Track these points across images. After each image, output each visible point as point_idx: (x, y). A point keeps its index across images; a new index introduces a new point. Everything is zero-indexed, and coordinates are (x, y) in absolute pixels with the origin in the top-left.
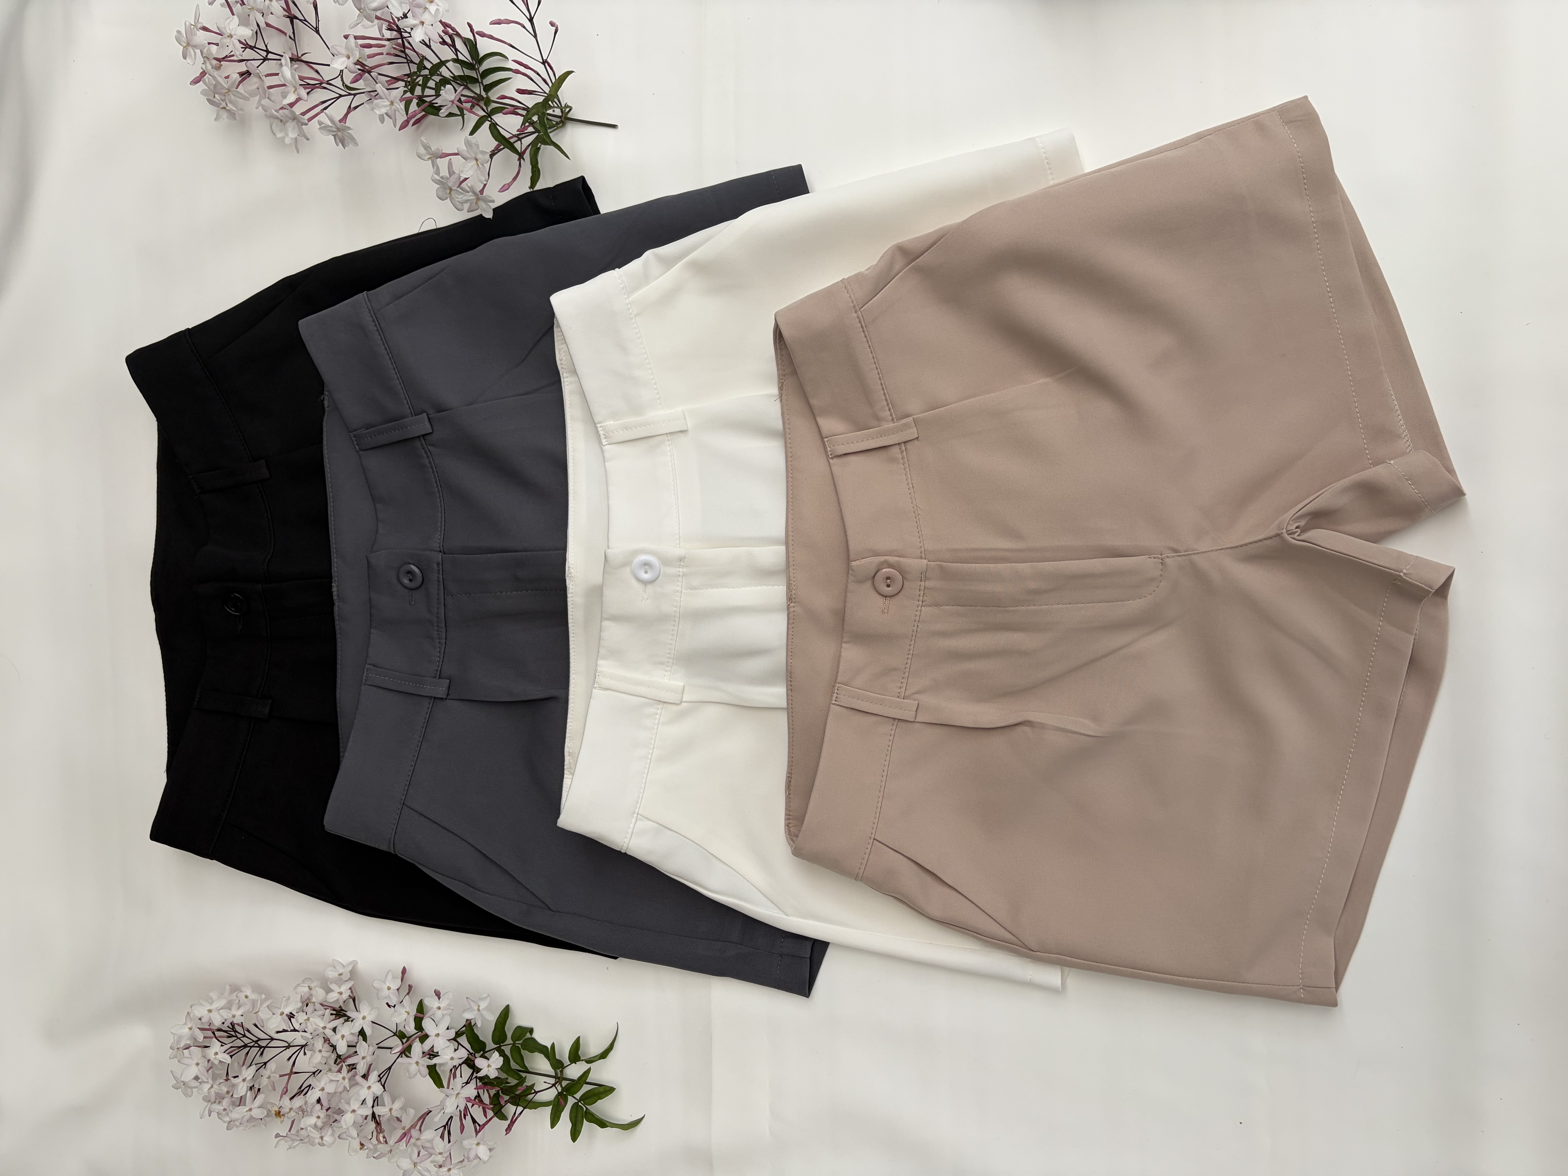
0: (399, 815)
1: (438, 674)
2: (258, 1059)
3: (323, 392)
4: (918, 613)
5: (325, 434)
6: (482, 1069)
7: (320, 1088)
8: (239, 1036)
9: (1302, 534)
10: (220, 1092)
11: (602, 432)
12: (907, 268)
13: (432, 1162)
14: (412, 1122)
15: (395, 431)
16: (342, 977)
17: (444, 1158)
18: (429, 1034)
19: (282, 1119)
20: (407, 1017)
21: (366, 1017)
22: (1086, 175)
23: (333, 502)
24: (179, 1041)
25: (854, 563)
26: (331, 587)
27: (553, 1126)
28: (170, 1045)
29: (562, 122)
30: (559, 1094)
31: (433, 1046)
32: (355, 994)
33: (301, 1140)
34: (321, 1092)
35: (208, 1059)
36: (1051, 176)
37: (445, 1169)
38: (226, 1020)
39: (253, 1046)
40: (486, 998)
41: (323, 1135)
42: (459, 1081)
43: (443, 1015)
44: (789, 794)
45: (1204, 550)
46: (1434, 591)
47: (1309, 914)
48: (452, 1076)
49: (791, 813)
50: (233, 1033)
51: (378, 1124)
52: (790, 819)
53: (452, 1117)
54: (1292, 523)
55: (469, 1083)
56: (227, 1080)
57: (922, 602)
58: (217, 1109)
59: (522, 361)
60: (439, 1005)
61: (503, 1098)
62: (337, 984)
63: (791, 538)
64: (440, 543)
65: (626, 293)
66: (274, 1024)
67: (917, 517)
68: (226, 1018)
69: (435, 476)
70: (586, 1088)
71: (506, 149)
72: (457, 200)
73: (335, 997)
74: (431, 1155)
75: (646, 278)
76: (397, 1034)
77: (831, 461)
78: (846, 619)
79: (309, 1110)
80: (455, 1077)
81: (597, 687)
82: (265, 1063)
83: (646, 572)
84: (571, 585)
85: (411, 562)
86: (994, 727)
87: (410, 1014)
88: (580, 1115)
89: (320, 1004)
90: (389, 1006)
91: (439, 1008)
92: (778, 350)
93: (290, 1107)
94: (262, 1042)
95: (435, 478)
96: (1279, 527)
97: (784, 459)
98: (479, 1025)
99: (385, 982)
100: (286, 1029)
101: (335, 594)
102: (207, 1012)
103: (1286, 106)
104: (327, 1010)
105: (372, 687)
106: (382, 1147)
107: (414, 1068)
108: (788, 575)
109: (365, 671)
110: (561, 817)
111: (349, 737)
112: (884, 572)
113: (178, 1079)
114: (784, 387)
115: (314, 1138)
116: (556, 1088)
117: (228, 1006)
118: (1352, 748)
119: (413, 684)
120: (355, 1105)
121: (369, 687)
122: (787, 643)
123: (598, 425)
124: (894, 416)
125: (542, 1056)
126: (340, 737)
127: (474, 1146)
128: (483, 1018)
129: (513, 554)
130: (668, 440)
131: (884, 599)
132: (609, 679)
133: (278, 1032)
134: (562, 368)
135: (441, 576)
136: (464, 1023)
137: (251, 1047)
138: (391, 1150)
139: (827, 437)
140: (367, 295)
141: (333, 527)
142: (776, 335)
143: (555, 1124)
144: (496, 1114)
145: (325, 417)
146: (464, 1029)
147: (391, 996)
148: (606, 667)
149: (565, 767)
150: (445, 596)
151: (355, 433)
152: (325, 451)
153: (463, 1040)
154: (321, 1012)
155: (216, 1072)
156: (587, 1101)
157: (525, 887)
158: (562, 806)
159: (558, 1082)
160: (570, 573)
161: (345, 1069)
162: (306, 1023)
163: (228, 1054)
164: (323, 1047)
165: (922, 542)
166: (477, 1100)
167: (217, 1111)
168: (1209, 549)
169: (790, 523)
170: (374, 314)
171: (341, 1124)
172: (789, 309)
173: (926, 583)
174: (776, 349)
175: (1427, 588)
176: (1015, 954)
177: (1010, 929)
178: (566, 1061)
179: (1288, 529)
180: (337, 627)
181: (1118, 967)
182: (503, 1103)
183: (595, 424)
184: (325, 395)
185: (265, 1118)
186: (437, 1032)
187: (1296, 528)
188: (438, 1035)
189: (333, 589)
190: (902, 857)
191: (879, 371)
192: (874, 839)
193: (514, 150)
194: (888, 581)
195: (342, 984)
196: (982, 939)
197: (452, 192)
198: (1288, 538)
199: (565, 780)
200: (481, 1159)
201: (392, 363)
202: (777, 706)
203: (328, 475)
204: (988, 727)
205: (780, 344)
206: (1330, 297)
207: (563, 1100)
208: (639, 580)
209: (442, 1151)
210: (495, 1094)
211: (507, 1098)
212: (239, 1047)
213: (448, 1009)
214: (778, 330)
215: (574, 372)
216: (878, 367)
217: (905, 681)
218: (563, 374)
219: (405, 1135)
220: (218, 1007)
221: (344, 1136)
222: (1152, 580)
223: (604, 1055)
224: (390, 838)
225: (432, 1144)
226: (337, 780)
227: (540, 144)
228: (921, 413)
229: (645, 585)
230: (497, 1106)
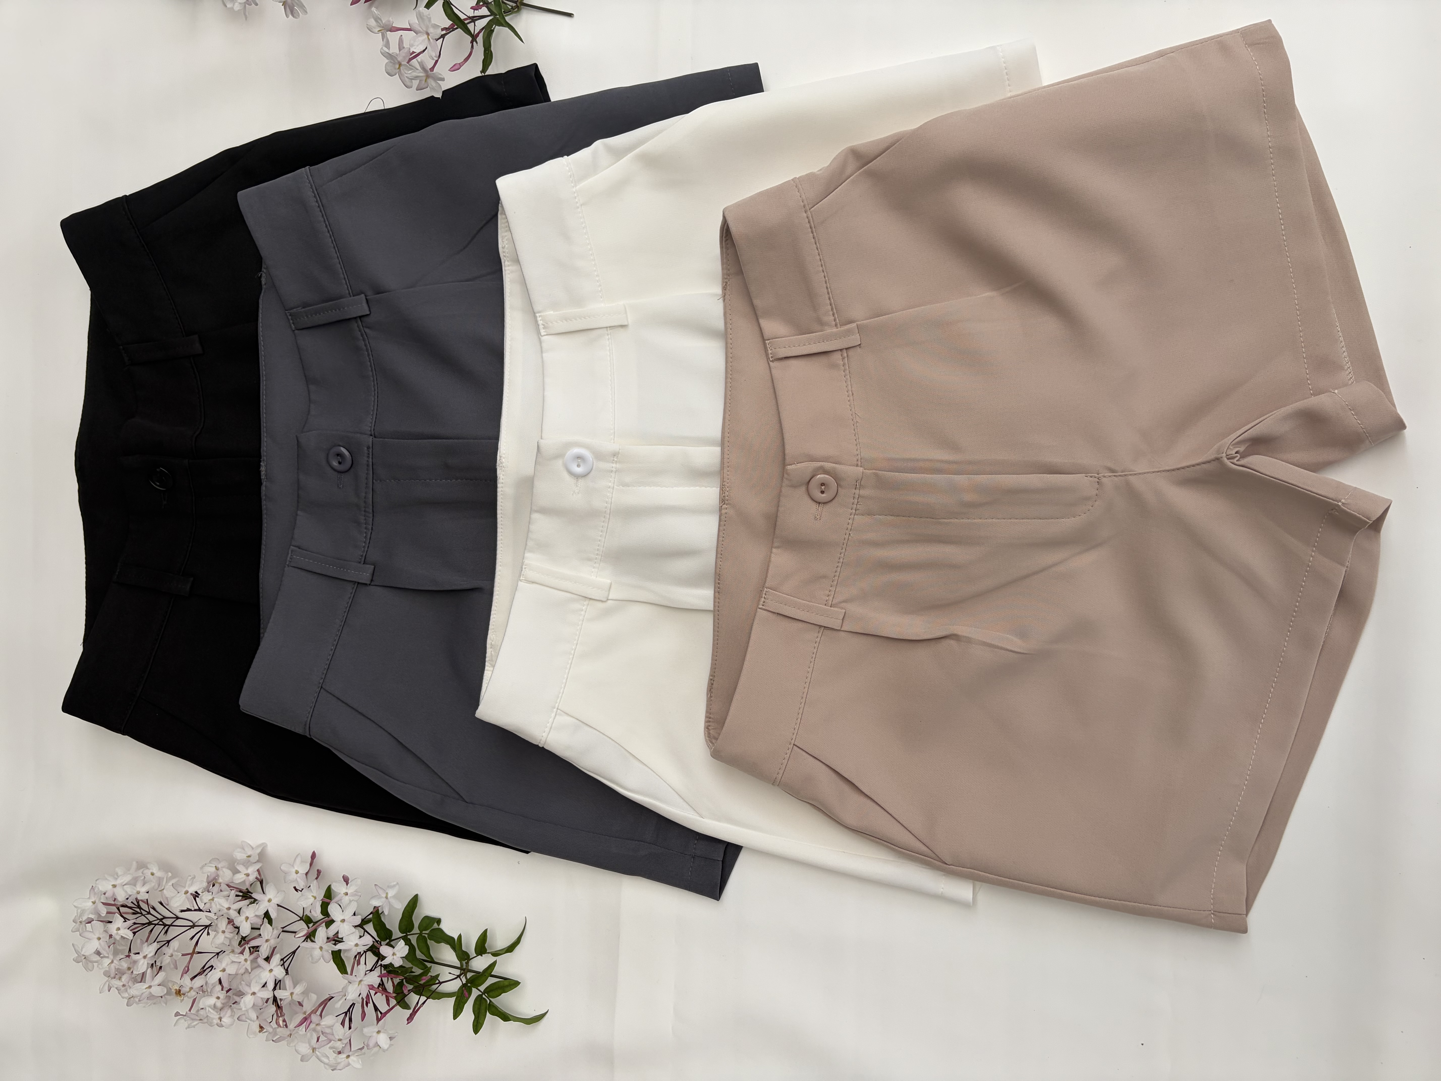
0: (316, 698)
1: (363, 560)
2: (162, 937)
3: (261, 269)
4: (850, 521)
5: (260, 311)
6: (386, 957)
7: (221, 969)
8: (144, 913)
9: (1240, 459)
10: (120, 968)
11: (541, 322)
12: (859, 172)
13: (331, 1048)
14: (313, 1007)
15: (332, 311)
16: (251, 859)
17: (343, 1044)
18: (334, 920)
19: (182, 998)
20: (314, 901)
21: (271, 900)
22: (1044, 87)
23: (265, 380)
24: (81, 915)
25: (789, 467)
26: (259, 466)
27: (455, 1017)
28: (73, 918)
29: (517, 7)
30: (464, 985)
31: (338, 932)
32: (263, 877)
33: (201, 1020)
34: (222, 973)
35: (110, 934)
36: (1009, 87)
37: (344, 1056)
38: (130, 896)
39: (158, 924)
40: (394, 886)
41: (222, 1016)
42: (362, 968)
43: (350, 901)
44: (711, 697)
45: (1141, 472)
46: (1372, 522)
47: (1223, 841)
48: (356, 962)
49: (711, 716)
50: (138, 910)
51: (279, 1007)
52: (710, 722)
53: (353, 1004)
54: (1232, 448)
55: (374, 970)
56: (128, 956)
57: (856, 511)
58: (117, 985)
59: (464, 248)
60: (347, 891)
61: (407, 987)
62: (244, 866)
63: (726, 439)
64: (371, 427)
65: (573, 181)
66: (178, 902)
67: (855, 424)
68: (131, 894)
69: (370, 359)
70: (490, 981)
71: (459, 29)
72: (406, 75)
73: (241, 878)
74: (330, 1041)
75: (594, 168)
76: (304, 918)
77: (771, 363)
78: (778, 523)
79: (209, 990)
80: (359, 963)
81: (523, 580)
82: (168, 942)
83: (578, 466)
84: (502, 475)
85: (341, 444)
86: (920, 639)
87: (317, 899)
88: (483, 1007)
89: (227, 885)
90: (296, 890)
91: (346, 894)
92: (724, 249)
93: (190, 986)
94: (167, 921)
95: (370, 361)
96: (1219, 451)
97: (724, 360)
98: (386, 913)
99: (293, 866)
100: (190, 908)
101: (263, 473)
102: (111, 887)
103: (1250, 28)
104: (233, 891)
105: (296, 569)
106: (282, 1031)
107: (317, 953)
108: (722, 477)
109: (290, 552)
110: (480, 707)
111: (270, 618)
112: (819, 478)
113: (79, 952)
114: (728, 287)
115: (213, 1019)
116: (461, 980)
117: (133, 882)
118: (1276, 678)
119: (337, 568)
120: (256, 988)
121: (293, 569)
122: (717, 545)
123: (537, 315)
124: (838, 321)
125: (448, 947)
126: (261, 617)
127: (375, 1034)
128: (391, 906)
129: (444, 440)
130: (608, 335)
131: (818, 505)
132: (535, 572)
133: (182, 911)
134: (504, 256)
135: (371, 460)
136: (371, 910)
137: (156, 925)
138: (291, 1034)
139: (769, 340)
140: (310, 170)
141: (265, 406)
142: (723, 233)
143: (457, 1016)
144: (398, 1003)
145: (262, 294)
146: (371, 916)
147: (299, 880)
148: (532, 559)
149: (487, 659)
150: (374, 481)
151: (291, 311)
152: (260, 329)
153: (370, 927)
154: (226, 893)
155: (118, 947)
156: (491, 994)
157: (440, 778)
158: (481, 698)
159: (463, 974)
160: (501, 463)
161: (247, 950)
162: (211, 904)
163: (131, 930)
164: (226, 928)
165: (859, 450)
166: (380, 989)
167: (116, 986)
168: (1146, 471)
169: (727, 424)
170: (316, 190)
171: (240, 1006)
172: (738, 205)
173: (861, 491)
174: (722, 247)
175: (1365, 519)
176: (928, 867)
177: (924, 841)
178: (472, 953)
179: (1228, 453)
180: (264, 507)
181: (1031, 884)
182: (406, 992)
183: (534, 313)
184: (263, 272)
185: (166, 996)
186: (343, 918)
187: (1236, 453)
188: (343, 921)
189: (261, 468)
190: (821, 764)
191: (826, 274)
192: (794, 745)
193: (467, 31)
194: (822, 487)
195: (249, 866)
196: (896, 850)
197: (401, 68)
198: (1228, 463)
199: (485, 672)
200: (380, 1048)
201: (332, 241)
202: (704, 609)
203: (262, 353)
204: (914, 639)
205: (727, 242)
206: (1282, 225)
207: (467, 992)
208: (571, 473)
209: (341, 1038)
210: (399, 983)
211: (410, 987)
212: (144, 924)
213: (356, 895)
214: (726, 225)
215: (517, 261)
216: (824, 270)
217: (833, 589)
218: (505, 262)
219: (305, 1019)
220: (123, 882)
221: (243, 1018)
222: (1087, 499)
223: (511, 949)
224: (306, 722)
225: (332, 1029)
226: (255, 660)
227: (494, 26)
228: (864, 320)
229: (577, 478)
230: (401, 995)
